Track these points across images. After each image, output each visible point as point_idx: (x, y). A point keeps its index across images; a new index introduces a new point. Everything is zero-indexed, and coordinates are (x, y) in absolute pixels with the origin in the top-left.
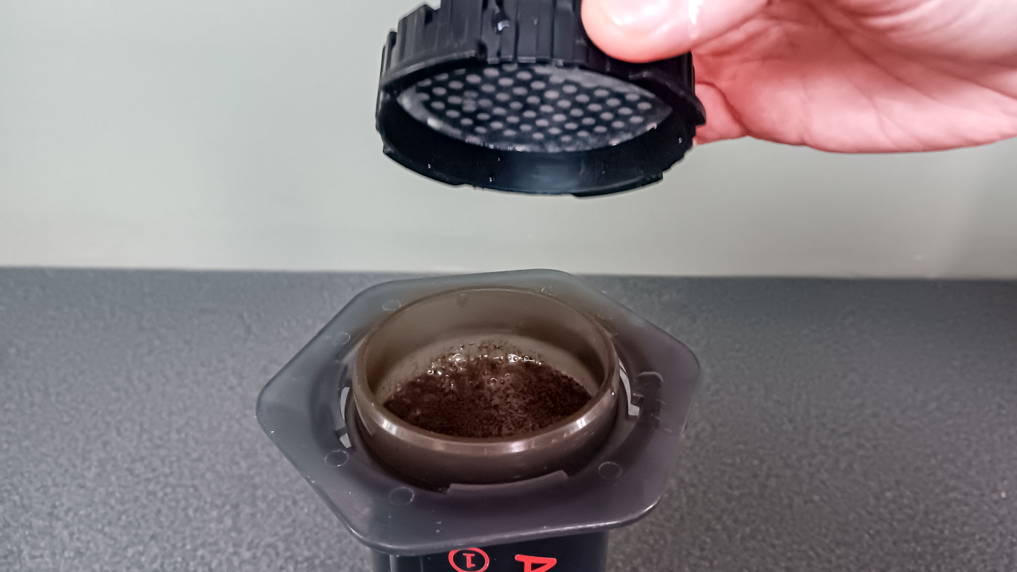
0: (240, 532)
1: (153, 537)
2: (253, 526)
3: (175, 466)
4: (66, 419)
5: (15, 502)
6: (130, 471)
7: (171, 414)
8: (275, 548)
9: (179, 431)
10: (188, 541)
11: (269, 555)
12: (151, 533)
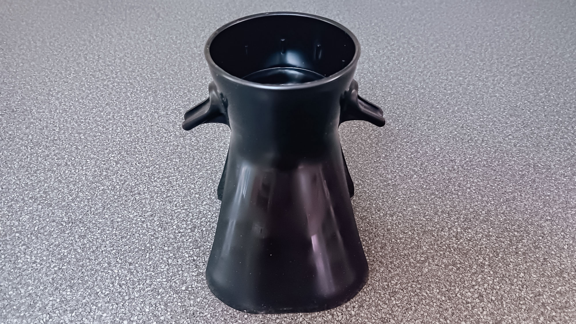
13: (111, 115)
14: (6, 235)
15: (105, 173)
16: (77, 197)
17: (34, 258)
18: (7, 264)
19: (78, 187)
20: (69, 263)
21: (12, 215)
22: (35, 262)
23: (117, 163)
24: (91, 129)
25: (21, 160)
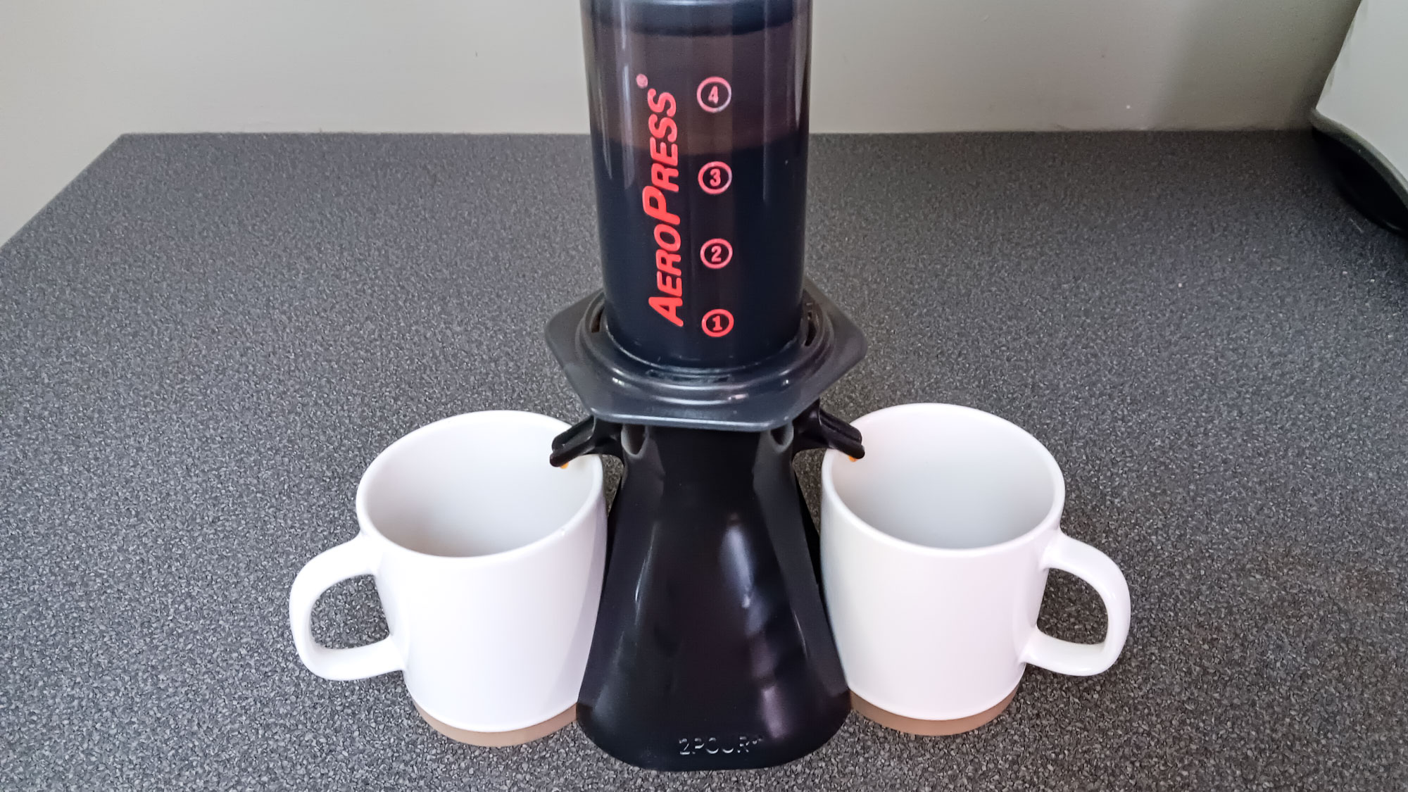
0: (449, 314)
1: (367, 319)
2: (461, 311)
3: (379, 272)
4: (266, 242)
5: (231, 299)
6: (338, 277)
7: (368, 237)
8: (484, 324)
9: (379, 250)
10: (401, 320)
11: (479, 329)
12: (366, 315)
13: (376, 333)
14: (241, 496)
15: (378, 414)
16: (341, 445)
17: (290, 523)
18: (251, 531)
19: (340, 433)
20: (343, 526)
21: (245, 472)
22: (292, 527)
23: (396, 400)
24: (347, 355)
25: (243, 400)
